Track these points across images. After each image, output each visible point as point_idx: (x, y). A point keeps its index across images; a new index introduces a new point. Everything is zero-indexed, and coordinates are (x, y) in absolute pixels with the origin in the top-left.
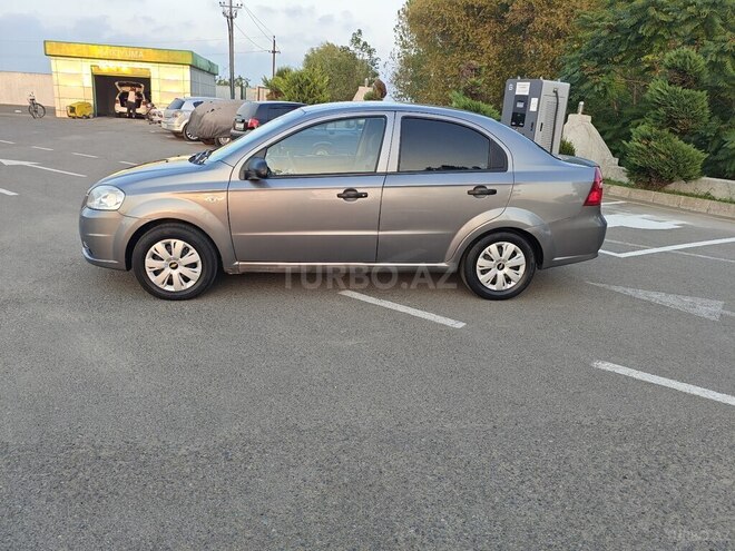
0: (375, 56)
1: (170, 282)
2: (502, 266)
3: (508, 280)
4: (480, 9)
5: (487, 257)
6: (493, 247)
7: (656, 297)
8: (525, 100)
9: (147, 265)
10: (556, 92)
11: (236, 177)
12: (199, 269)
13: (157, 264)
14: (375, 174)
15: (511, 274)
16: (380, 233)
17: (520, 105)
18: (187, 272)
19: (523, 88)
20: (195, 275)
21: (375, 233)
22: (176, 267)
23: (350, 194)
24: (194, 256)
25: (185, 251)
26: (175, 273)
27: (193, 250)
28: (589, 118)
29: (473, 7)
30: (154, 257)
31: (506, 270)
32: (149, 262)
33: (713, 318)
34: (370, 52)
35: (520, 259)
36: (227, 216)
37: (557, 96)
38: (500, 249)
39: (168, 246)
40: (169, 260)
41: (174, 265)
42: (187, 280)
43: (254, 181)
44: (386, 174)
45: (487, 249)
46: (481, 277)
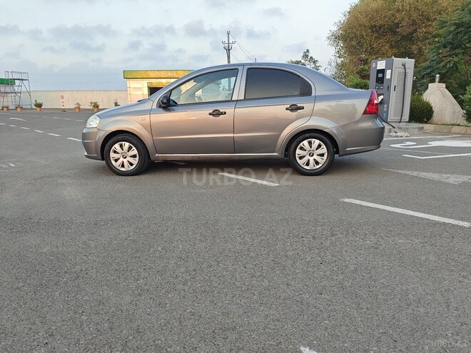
0: (318, 65)
1: (123, 166)
2: (312, 154)
3: (317, 163)
4: (380, 28)
5: (302, 148)
6: (305, 142)
7: (423, 174)
8: (383, 71)
9: (111, 156)
10: (404, 65)
11: (155, 106)
12: (137, 159)
13: (116, 156)
14: (231, 101)
15: (318, 159)
16: (235, 135)
17: (380, 75)
18: (132, 160)
19: (381, 65)
20: (135, 161)
21: (232, 135)
22: (126, 158)
23: (216, 113)
24: (135, 151)
25: (130, 148)
26: (125, 161)
27: (134, 148)
28: (444, 85)
29: (376, 26)
30: (115, 152)
31: (315, 157)
32: (112, 155)
33: (456, 183)
34: (315, 62)
35: (324, 150)
36: (150, 128)
37: (405, 68)
38: (310, 143)
39: (121, 146)
40: (122, 153)
41: (125, 156)
42: (131, 164)
43: (164, 108)
44: (237, 101)
45: (301, 144)
46: (299, 161)
